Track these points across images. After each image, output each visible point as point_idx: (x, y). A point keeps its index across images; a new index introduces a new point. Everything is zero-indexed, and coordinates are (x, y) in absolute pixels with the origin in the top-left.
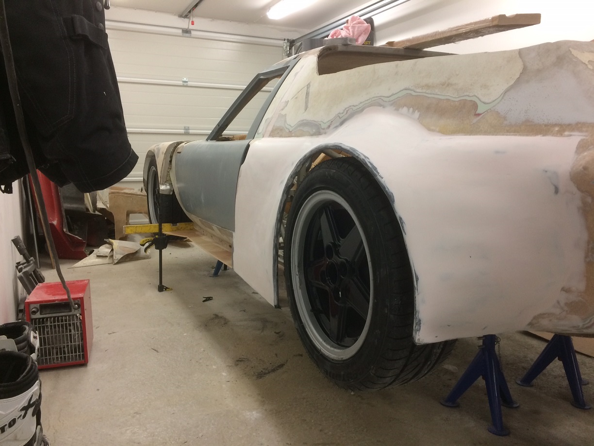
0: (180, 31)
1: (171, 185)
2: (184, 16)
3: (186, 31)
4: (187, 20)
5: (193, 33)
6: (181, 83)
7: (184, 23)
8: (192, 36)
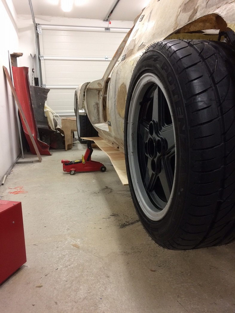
0: (104, 29)
1: (85, 109)
2: (106, 20)
3: (107, 29)
4: (107, 22)
5: (111, 29)
6: (104, 59)
7: (106, 25)
8: (111, 31)
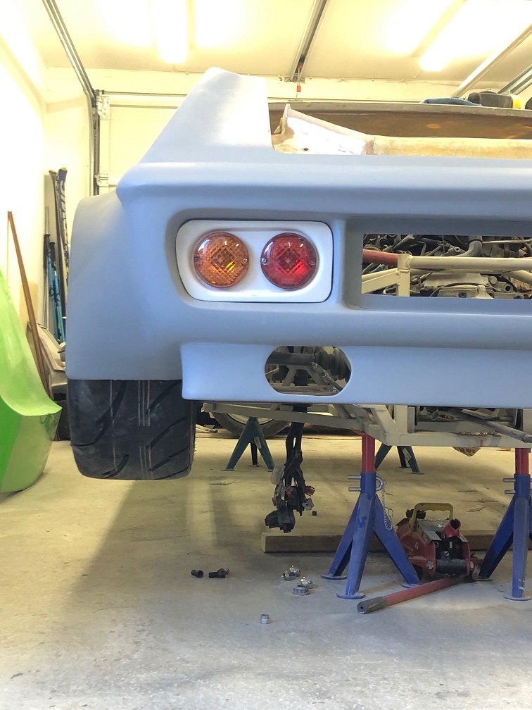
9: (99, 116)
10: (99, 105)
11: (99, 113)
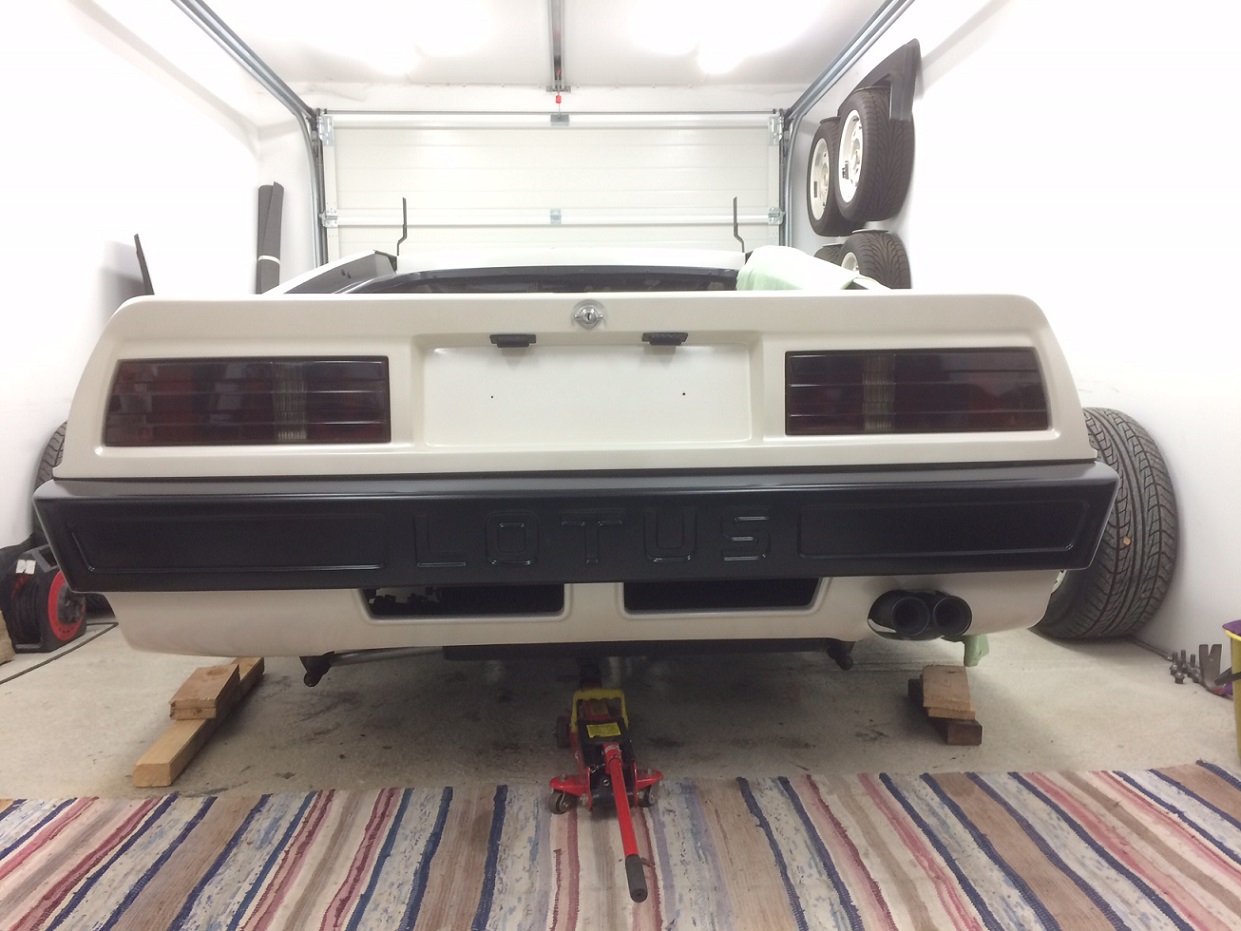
0: (548, 118)
2: (554, 88)
3: (560, 118)
5: (573, 119)
6: (547, 220)
8: (572, 124)
9: (321, 142)
10: (321, 128)
11: (321, 137)
